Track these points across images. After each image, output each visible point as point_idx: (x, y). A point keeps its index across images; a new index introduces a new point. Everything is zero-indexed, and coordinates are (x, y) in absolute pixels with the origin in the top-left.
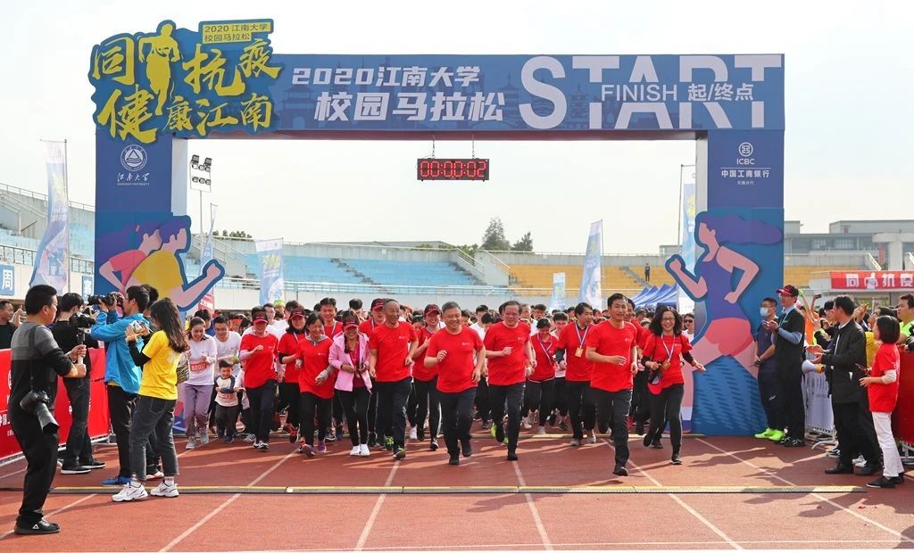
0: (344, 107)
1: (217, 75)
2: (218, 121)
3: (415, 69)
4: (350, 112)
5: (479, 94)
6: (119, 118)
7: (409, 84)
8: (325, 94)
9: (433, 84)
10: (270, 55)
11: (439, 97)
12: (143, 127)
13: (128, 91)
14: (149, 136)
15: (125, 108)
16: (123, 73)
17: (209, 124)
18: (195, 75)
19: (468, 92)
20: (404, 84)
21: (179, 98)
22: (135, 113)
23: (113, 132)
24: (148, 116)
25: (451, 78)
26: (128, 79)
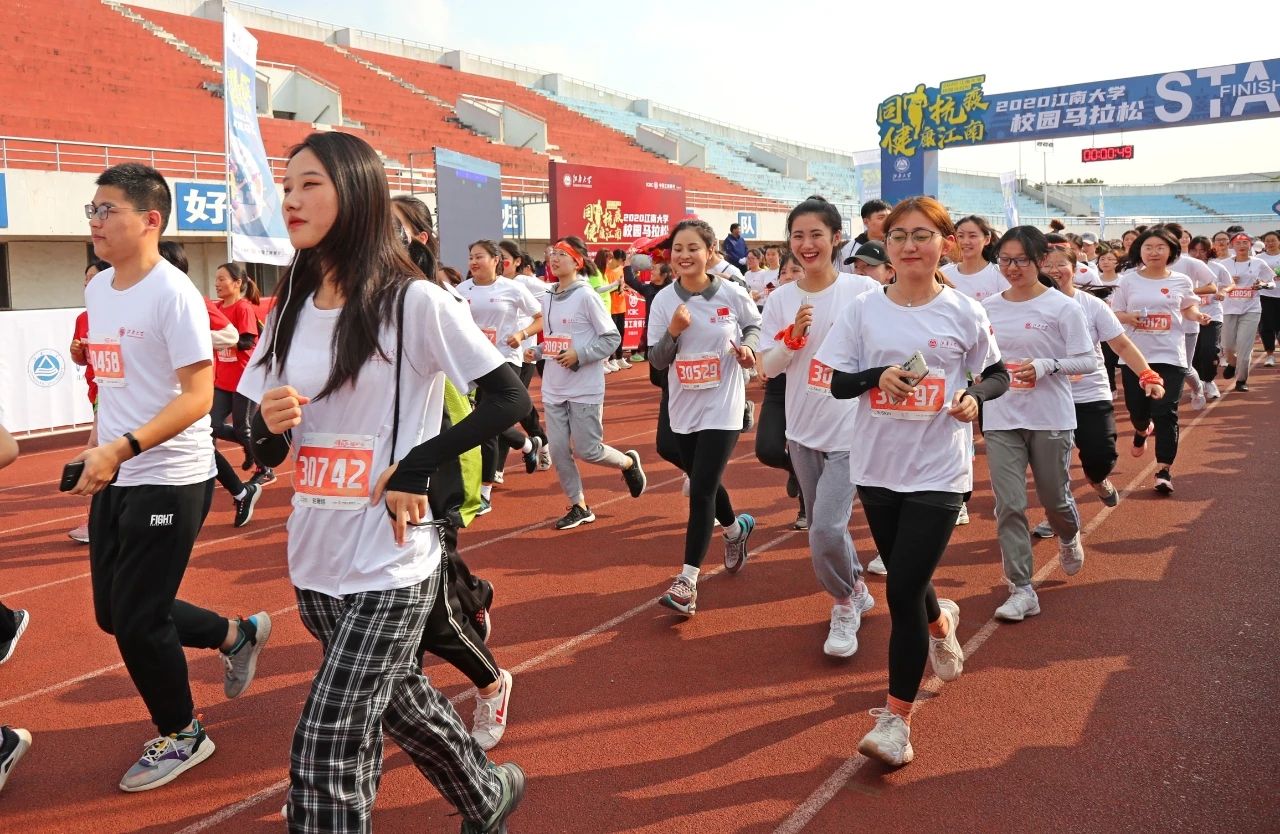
0: (1030, 122)
1: (949, 113)
2: (951, 139)
3: (1079, 93)
4: (1033, 125)
5: (1125, 104)
6: (893, 143)
7: (1074, 103)
8: (1018, 116)
9: (1091, 101)
10: (982, 96)
11: (1096, 109)
12: (907, 147)
13: (897, 127)
14: (910, 152)
15: (897, 137)
16: (895, 117)
17: (946, 141)
18: (936, 114)
19: (1117, 104)
20: (1071, 103)
21: (927, 128)
22: (902, 140)
23: (890, 151)
24: (910, 140)
25: (1104, 96)
26: (898, 120)
